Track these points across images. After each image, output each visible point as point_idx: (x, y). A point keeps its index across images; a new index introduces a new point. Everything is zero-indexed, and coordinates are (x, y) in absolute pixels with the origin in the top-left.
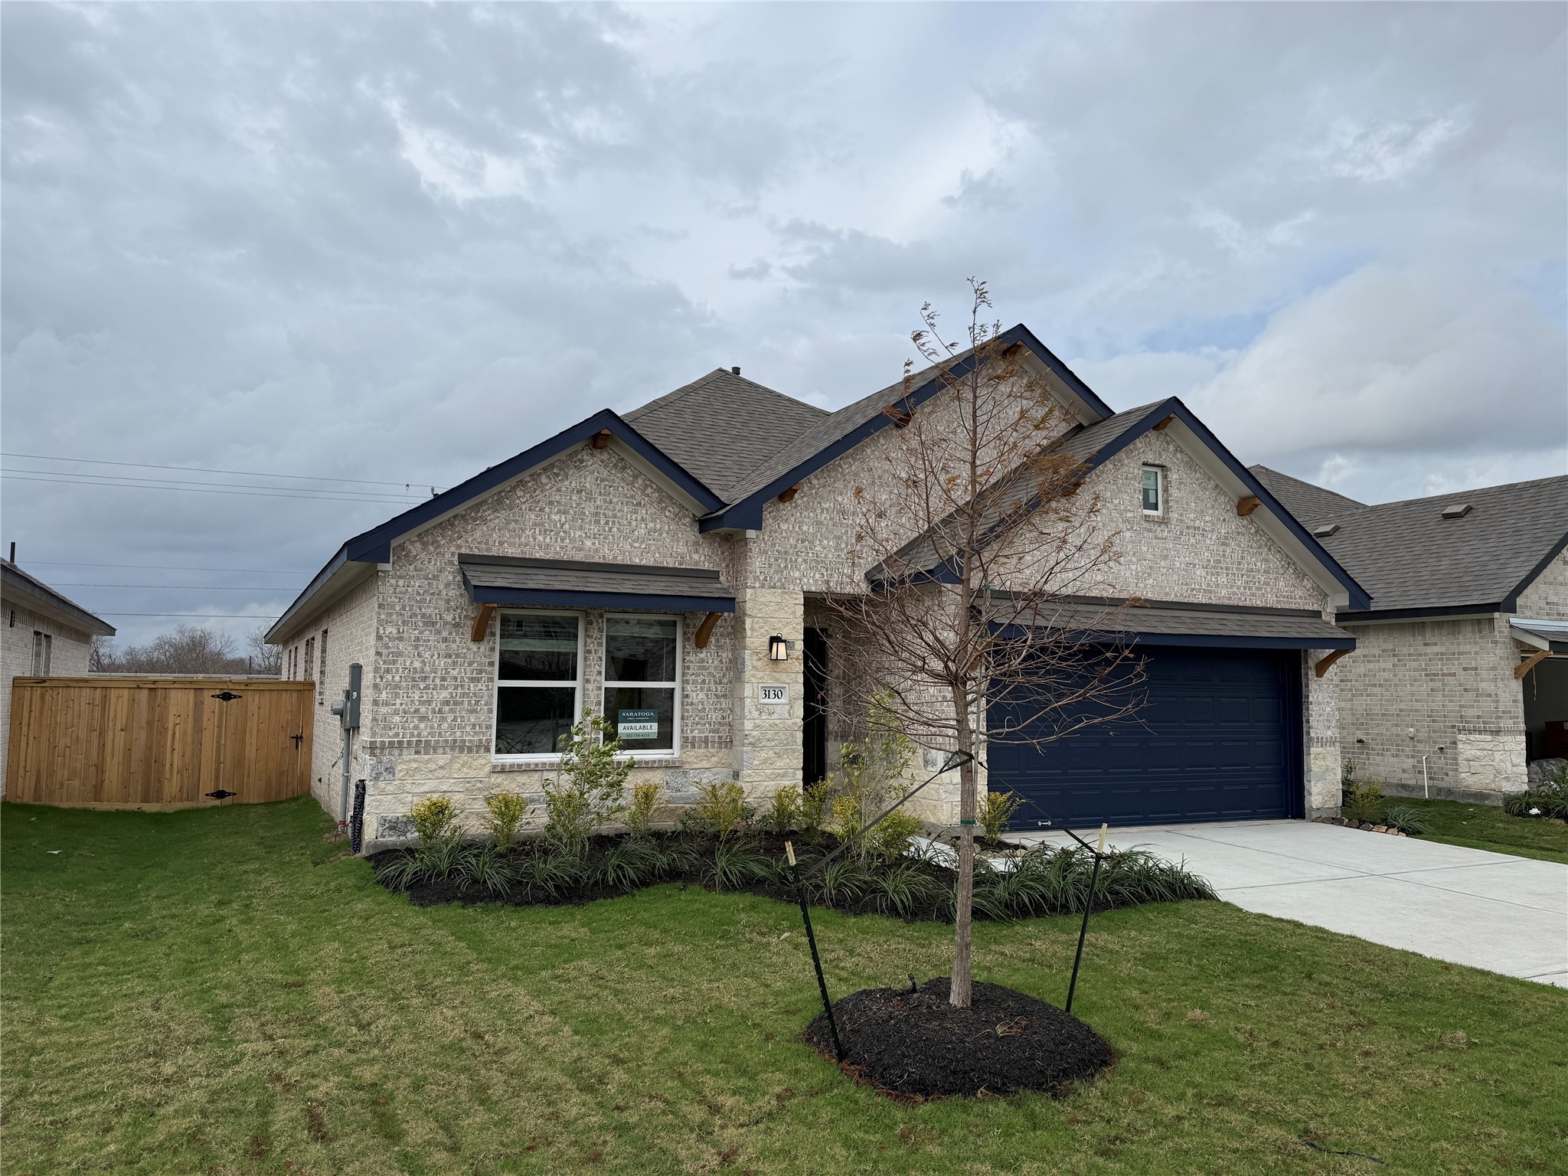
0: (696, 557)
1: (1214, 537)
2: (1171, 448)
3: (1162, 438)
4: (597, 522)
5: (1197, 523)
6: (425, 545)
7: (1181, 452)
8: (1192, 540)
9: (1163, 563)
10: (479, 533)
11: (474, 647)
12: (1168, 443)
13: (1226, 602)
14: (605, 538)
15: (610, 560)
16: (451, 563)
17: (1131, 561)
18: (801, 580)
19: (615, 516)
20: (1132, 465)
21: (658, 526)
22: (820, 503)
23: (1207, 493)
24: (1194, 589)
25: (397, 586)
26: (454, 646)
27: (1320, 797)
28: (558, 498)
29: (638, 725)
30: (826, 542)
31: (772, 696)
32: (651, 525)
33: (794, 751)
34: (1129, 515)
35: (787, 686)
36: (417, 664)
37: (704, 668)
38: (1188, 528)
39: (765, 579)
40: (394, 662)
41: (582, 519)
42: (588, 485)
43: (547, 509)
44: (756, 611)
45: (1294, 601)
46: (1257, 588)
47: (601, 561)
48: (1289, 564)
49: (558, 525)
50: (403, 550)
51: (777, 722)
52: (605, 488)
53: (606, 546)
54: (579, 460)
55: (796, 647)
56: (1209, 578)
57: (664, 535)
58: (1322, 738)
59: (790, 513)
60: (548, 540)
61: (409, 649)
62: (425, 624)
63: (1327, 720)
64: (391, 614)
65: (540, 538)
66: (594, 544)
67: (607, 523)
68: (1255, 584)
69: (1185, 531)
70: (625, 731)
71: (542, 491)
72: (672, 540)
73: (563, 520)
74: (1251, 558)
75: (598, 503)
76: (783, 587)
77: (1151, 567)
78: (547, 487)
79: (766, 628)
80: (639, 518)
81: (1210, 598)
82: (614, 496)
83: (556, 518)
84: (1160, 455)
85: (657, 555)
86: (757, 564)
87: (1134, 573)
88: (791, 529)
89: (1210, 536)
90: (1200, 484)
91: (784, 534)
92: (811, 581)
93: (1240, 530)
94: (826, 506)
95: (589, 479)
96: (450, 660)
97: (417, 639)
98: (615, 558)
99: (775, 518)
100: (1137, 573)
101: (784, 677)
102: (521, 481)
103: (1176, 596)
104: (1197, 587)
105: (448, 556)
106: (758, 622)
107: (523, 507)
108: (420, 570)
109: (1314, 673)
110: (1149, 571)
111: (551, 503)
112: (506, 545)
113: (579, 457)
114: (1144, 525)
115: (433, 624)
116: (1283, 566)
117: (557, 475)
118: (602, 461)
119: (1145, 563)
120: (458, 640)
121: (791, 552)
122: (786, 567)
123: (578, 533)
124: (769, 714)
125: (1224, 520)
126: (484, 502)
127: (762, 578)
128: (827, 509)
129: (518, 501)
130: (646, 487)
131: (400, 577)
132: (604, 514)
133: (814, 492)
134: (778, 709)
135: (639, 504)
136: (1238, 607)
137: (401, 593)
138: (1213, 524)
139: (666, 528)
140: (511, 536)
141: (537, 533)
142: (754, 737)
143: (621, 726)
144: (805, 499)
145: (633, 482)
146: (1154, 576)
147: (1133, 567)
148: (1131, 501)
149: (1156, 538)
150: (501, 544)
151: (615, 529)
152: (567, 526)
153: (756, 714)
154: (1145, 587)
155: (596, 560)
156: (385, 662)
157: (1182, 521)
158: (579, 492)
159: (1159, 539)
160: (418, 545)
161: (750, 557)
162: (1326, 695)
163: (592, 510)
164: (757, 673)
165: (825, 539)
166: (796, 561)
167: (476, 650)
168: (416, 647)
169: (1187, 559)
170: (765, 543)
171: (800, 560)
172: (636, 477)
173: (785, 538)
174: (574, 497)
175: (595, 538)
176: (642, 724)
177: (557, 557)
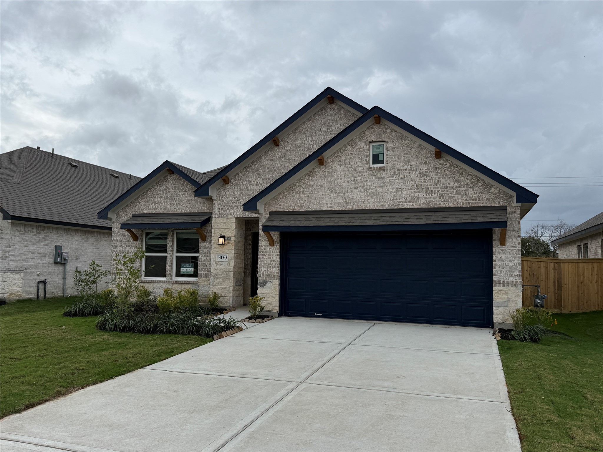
0: (204, 208)
1: (417, 173)
2: (388, 131)
3: (382, 127)
4: (172, 199)
5: (405, 167)
6: (124, 212)
7: (395, 131)
8: (402, 176)
9: (381, 190)
10: (138, 207)
11: (135, 243)
12: (386, 129)
13: (425, 206)
14: (174, 204)
15: (175, 212)
16: (130, 217)
17: (361, 191)
18: (234, 213)
19: (177, 196)
20: (363, 144)
21: (191, 198)
22: (242, 182)
23: (413, 150)
24: (401, 202)
25: (117, 225)
26: (130, 243)
27: (501, 316)
28: (160, 192)
29: (187, 269)
30: (244, 197)
31: (223, 258)
32: (189, 198)
33: (230, 279)
34: (360, 169)
35: (227, 254)
36: (121, 249)
37: (206, 248)
38: (399, 170)
39: (220, 214)
40: (116, 248)
41: (167, 199)
42: (169, 187)
43: (157, 197)
44: (216, 227)
45: (481, 202)
46: (450, 197)
47: (172, 212)
48: (478, 181)
49: (160, 202)
50: (118, 214)
51: (223, 268)
52: (174, 187)
53: (174, 207)
54: (167, 179)
55: (231, 239)
56: (413, 195)
57: (193, 201)
58: (504, 282)
59: (230, 188)
60: (156, 207)
61: (119, 244)
62: (123, 236)
63: (509, 271)
64: (115, 234)
65: (154, 207)
66: (170, 207)
67: (175, 199)
68: (448, 194)
69: (397, 172)
70: (183, 271)
71: (155, 191)
72: (196, 203)
73: (161, 200)
74: (446, 181)
75: (172, 193)
76: (227, 216)
77: (373, 193)
78: (157, 189)
79: (220, 233)
80: (185, 196)
81: (413, 205)
82: (177, 190)
83: (159, 199)
84: (381, 136)
85: (190, 209)
86: (217, 208)
87: (362, 197)
88: (230, 194)
89: (414, 173)
90: (408, 146)
91: (228, 196)
92: (238, 213)
93: (438, 166)
94: (245, 183)
95: (169, 185)
96: (129, 247)
97: (121, 241)
98: (176, 211)
99: (224, 191)
100: (364, 197)
101: (226, 251)
102: (149, 189)
103: (389, 206)
104: (403, 200)
105: (129, 215)
106: (216, 231)
107: (150, 197)
108: (122, 220)
109: (498, 243)
110: (372, 195)
111: (158, 194)
112: (145, 210)
113: (167, 178)
114: (370, 173)
115: (125, 236)
116: (472, 183)
117: (160, 185)
118: (174, 178)
119: (369, 191)
120: (131, 241)
121: (230, 203)
122: (228, 209)
123: (166, 204)
124: (220, 265)
125: (426, 163)
126: (139, 197)
127: (218, 214)
128: (245, 184)
129: (148, 195)
130: (187, 185)
131: (118, 222)
132: (174, 196)
133: (240, 178)
134: (224, 263)
135: (185, 191)
136: (434, 208)
137: (118, 227)
138: (417, 166)
139: (194, 198)
140: (146, 207)
141: (154, 205)
142: (214, 274)
143: (182, 269)
144: (236, 182)
145: (183, 184)
146: (375, 197)
147: (362, 194)
148: (361, 162)
149: (377, 178)
150: (143, 209)
151: (177, 201)
152: (162, 202)
153: (215, 265)
154: (369, 203)
155: (171, 212)
156: (113, 248)
157: (394, 167)
158: (166, 190)
159: (379, 178)
160: (122, 212)
161: (214, 206)
162: (509, 256)
163: (170, 195)
164: (216, 250)
165: (244, 196)
166: (232, 206)
167: (136, 244)
168: (121, 243)
169: (398, 186)
170: (220, 201)
171: (233, 205)
172: (184, 182)
173: (228, 198)
174: (165, 192)
175: (171, 205)
176: (188, 269)
177: (159, 212)
